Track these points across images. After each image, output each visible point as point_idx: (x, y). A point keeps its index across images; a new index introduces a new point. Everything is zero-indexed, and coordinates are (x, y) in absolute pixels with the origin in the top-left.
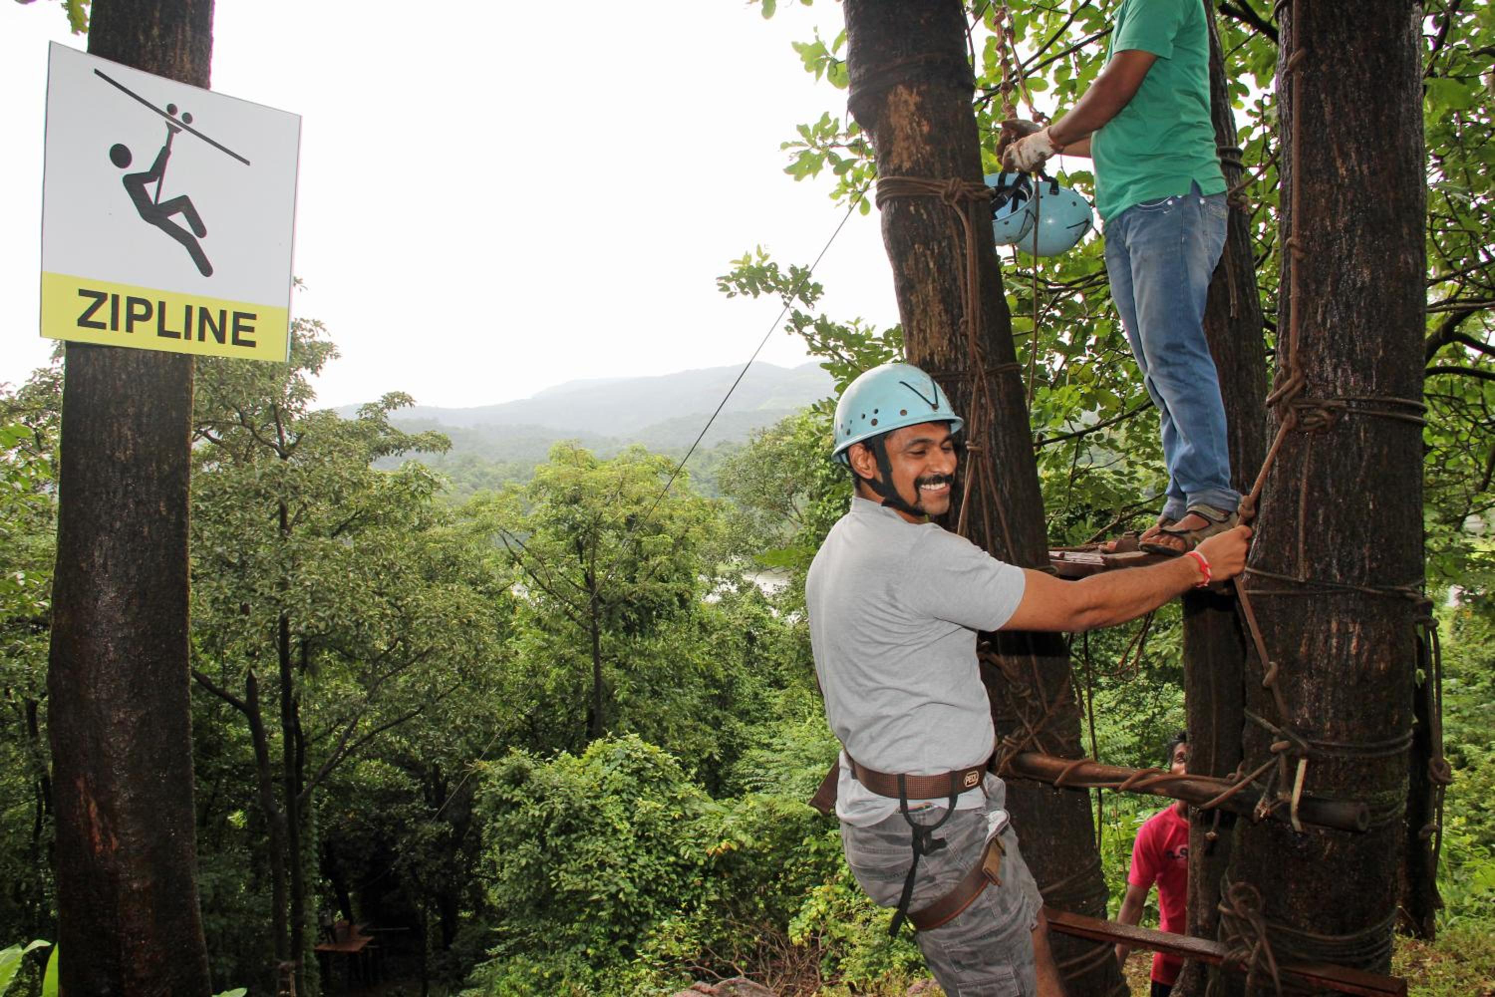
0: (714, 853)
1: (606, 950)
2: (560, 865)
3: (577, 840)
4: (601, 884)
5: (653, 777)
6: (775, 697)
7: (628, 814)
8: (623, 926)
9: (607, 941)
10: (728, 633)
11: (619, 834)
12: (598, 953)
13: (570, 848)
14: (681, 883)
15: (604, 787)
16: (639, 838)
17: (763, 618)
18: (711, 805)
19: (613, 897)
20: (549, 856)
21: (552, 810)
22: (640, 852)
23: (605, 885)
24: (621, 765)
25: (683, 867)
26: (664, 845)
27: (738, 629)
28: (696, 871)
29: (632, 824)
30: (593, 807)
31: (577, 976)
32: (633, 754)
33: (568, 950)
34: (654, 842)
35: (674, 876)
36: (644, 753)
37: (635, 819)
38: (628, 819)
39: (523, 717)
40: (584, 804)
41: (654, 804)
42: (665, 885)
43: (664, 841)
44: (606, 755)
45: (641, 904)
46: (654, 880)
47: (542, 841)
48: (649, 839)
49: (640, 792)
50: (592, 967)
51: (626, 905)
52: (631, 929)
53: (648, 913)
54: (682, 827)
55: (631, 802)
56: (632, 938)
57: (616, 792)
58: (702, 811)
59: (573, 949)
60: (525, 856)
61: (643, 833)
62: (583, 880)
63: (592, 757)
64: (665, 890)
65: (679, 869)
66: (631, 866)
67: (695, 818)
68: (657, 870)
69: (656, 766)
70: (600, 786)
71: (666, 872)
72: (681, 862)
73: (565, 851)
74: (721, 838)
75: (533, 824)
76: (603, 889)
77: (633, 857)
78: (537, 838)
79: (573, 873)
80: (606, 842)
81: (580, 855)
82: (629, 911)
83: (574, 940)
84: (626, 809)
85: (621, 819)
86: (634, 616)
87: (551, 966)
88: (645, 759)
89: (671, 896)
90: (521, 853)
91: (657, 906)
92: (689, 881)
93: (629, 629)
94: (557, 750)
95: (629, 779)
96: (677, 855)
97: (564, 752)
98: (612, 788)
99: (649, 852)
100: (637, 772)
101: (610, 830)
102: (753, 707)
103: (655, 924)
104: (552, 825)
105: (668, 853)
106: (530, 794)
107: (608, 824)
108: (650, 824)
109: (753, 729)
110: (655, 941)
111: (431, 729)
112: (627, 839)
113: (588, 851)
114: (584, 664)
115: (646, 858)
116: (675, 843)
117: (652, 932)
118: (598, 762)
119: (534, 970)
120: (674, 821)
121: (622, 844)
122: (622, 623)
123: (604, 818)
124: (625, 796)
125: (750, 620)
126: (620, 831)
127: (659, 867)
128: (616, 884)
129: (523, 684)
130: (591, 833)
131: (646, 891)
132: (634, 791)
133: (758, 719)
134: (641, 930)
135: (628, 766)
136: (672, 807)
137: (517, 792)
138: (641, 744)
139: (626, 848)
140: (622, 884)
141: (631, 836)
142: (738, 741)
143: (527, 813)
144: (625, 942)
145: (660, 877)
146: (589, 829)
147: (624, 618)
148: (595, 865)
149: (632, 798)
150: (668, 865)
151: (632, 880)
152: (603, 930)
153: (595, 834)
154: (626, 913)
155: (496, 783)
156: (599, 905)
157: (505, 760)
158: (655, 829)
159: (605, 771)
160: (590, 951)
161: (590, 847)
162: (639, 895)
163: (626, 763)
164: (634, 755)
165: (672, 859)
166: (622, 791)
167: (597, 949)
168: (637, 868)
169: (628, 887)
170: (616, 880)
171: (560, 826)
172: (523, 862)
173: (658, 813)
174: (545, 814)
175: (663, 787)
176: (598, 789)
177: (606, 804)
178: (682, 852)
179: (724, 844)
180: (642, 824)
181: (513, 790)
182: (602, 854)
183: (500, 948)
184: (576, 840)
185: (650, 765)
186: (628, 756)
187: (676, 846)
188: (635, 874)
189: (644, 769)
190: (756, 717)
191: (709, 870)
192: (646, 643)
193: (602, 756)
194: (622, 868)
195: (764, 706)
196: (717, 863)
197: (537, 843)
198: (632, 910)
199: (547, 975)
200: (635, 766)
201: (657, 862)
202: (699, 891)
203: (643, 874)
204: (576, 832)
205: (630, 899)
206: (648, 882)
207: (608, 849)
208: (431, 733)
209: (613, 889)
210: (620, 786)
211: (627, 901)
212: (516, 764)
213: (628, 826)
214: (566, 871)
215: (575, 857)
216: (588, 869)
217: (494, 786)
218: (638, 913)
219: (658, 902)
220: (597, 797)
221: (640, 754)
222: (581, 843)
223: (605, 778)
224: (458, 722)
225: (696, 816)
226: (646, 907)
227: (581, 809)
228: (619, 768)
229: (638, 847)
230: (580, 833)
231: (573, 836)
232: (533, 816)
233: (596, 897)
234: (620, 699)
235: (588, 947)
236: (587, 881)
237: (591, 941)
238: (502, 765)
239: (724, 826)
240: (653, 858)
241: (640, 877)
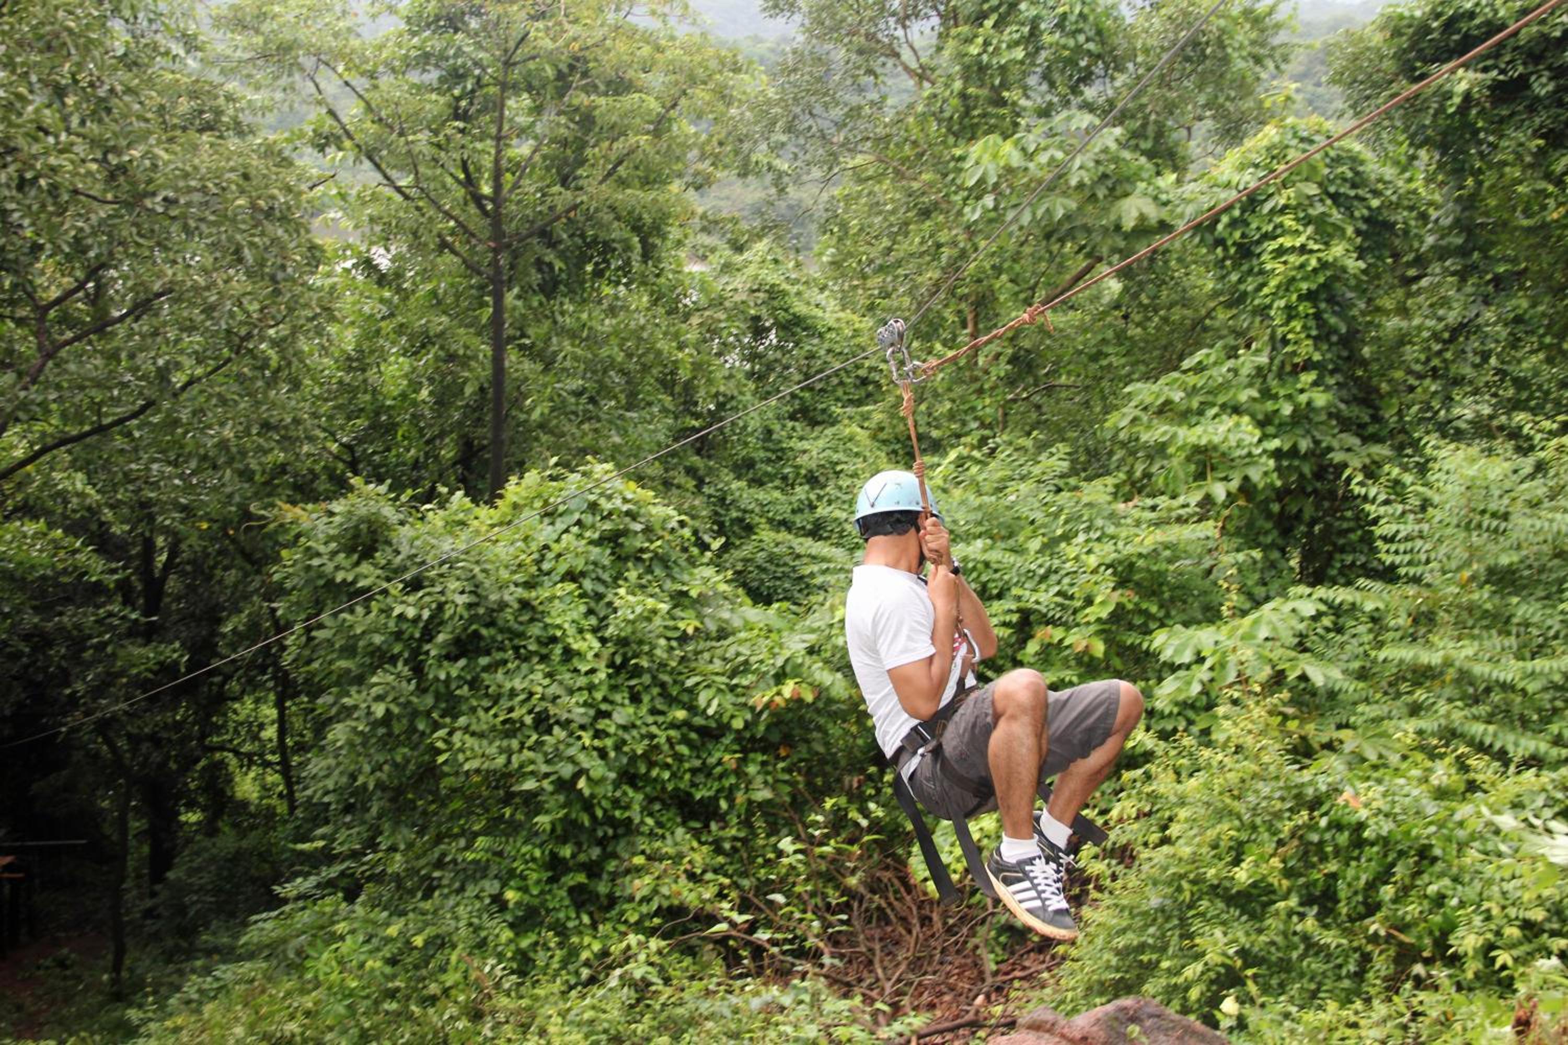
0: (767, 706)
1: (542, 892)
2: (455, 717)
3: (491, 668)
4: (539, 758)
5: (642, 550)
6: (801, 439)
7: (593, 621)
8: (579, 845)
9: (546, 875)
10: (722, 316)
11: (576, 662)
12: (526, 898)
13: (474, 684)
14: (697, 763)
15: (546, 566)
16: (617, 669)
17: (784, 293)
18: (754, 613)
19: (566, 786)
20: (429, 700)
21: (441, 607)
22: (618, 698)
23: (548, 762)
24: (579, 523)
25: (704, 732)
26: (663, 685)
27: (739, 309)
28: (727, 740)
29: (603, 641)
30: (525, 605)
31: (482, 945)
32: (602, 502)
33: (462, 889)
34: (646, 679)
35: (684, 750)
36: (625, 501)
37: (610, 631)
38: (595, 630)
39: (334, 447)
40: (507, 598)
41: (650, 602)
42: (667, 766)
43: (665, 678)
44: (546, 503)
45: (616, 803)
46: (645, 755)
47: (418, 670)
48: (637, 671)
49: (618, 577)
50: (512, 926)
51: (588, 805)
52: (595, 852)
53: (629, 819)
54: (697, 653)
55: (599, 597)
56: (593, 870)
57: (571, 576)
58: (737, 623)
59: (471, 890)
60: (379, 698)
61: (626, 660)
62: (501, 751)
63: (515, 506)
64: (666, 775)
65: (693, 736)
66: (602, 724)
67: (719, 639)
68: (653, 737)
69: (648, 530)
70: (538, 562)
71: (669, 739)
72: (698, 721)
73: (465, 691)
74: (780, 677)
75: (398, 635)
76: (544, 768)
77: (604, 707)
78: (406, 662)
79: (481, 735)
80: (550, 675)
81: (496, 700)
82: (593, 817)
83: (479, 871)
84: (590, 612)
85: (581, 631)
86: (558, 265)
87: (427, 924)
88: (628, 513)
89: (676, 789)
90: (375, 691)
91: (647, 810)
92: (712, 760)
93: (549, 288)
94: (444, 490)
95: (595, 551)
96: (692, 708)
97: (460, 494)
98: (562, 568)
99: (635, 699)
100: (612, 539)
101: (558, 650)
102: (762, 454)
103: (642, 844)
104: (441, 638)
105: (673, 701)
106: (392, 572)
107: (554, 640)
108: (641, 642)
109: (761, 495)
110: (648, 879)
111: (155, 460)
112: (593, 671)
113: (513, 693)
114: (466, 347)
115: (631, 710)
116: (689, 683)
117: (639, 860)
118: (529, 517)
119: (393, 931)
120: (684, 638)
121: (582, 681)
122: (535, 278)
123: (546, 626)
124: (588, 585)
125: (761, 295)
126: (579, 654)
127: (654, 729)
128: (572, 760)
129: (340, 382)
130: (518, 656)
131: (628, 777)
132: (606, 577)
133: (772, 477)
134: (615, 856)
135: (593, 526)
136: (678, 612)
137: (365, 568)
138: (618, 484)
139: (591, 688)
140: (585, 761)
141: (602, 665)
142: (734, 514)
143: (387, 611)
144: (581, 878)
145: (657, 747)
146: (516, 649)
147: (540, 264)
148: (528, 720)
149: (601, 589)
150: (673, 725)
151: (602, 753)
152: (537, 853)
153: (526, 659)
154: (586, 821)
155: (322, 549)
156: (532, 803)
157: (338, 506)
158: (650, 654)
159: (545, 533)
160: (511, 895)
161: (518, 684)
162: (617, 785)
163: (588, 519)
164: (606, 505)
165: (681, 714)
166: (583, 574)
167: (524, 889)
168: (612, 730)
169: (597, 768)
170: (571, 751)
171: (457, 641)
172: (379, 710)
173: (658, 621)
174: (426, 614)
175: (658, 571)
176: (533, 569)
177: (551, 599)
178: (702, 698)
179: (788, 689)
180: (623, 642)
181: (357, 564)
182: (543, 698)
183: (302, 885)
184: (486, 669)
185: (638, 527)
186: (593, 507)
187: (691, 691)
188: (609, 742)
189: (625, 533)
190: (766, 474)
191: (753, 739)
192: (584, 316)
193: (538, 504)
194: (583, 727)
195: (780, 455)
196: (768, 728)
197: (406, 671)
198: (599, 813)
199: (419, 941)
200: (607, 526)
201: (650, 720)
202: (733, 780)
203: (624, 742)
204: (488, 653)
205: (600, 791)
206: (633, 758)
207: (554, 689)
208: (155, 466)
209: (567, 770)
210: (580, 565)
211: (592, 796)
212: (363, 511)
213: (596, 645)
214: (466, 729)
215: (486, 703)
216: (511, 729)
217: (318, 555)
218: (609, 820)
219: (650, 800)
220: (529, 585)
221: (618, 502)
222: (500, 675)
223: (546, 547)
224: (228, 432)
225: (723, 634)
226: (627, 807)
227: (503, 605)
228: (575, 529)
229: (614, 688)
230: (499, 656)
231: (484, 661)
232: (401, 617)
233: (530, 785)
234: (536, 415)
235: (504, 885)
236: (510, 753)
237: (512, 873)
238: (331, 514)
239: (786, 654)
240: (644, 710)
241: (618, 748)
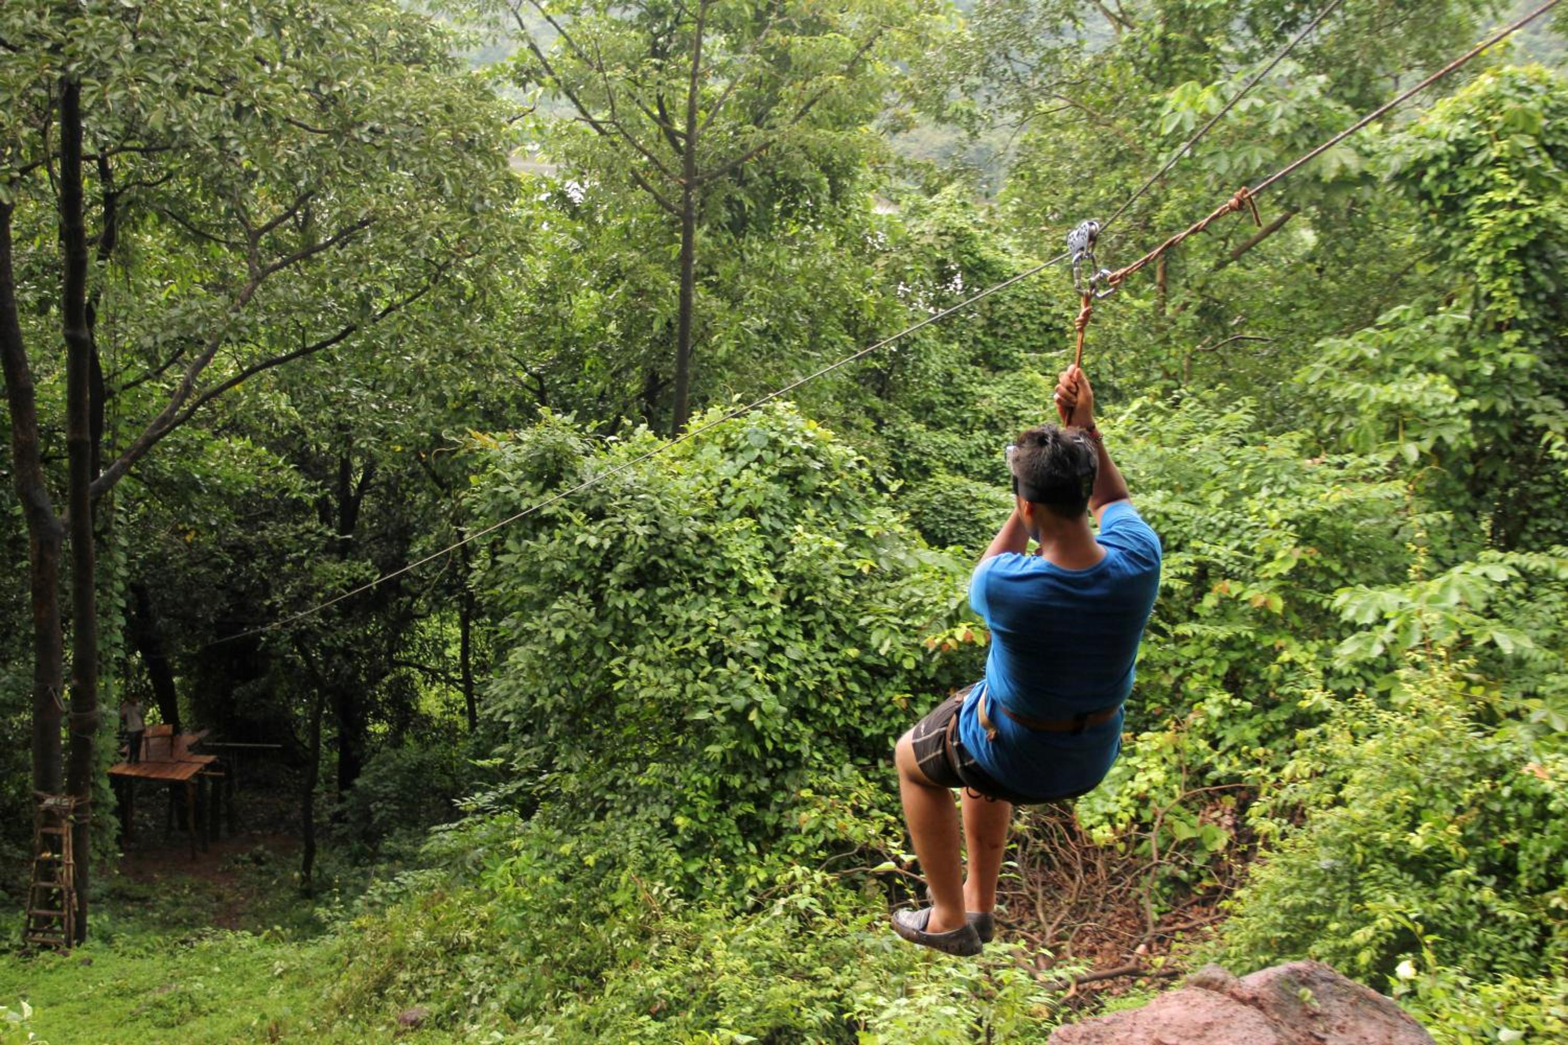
0: (939, 648)
1: (711, 820)
2: (632, 645)
3: (669, 599)
4: (713, 689)
5: (820, 489)
6: (982, 383)
7: (770, 557)
8: (749, 775)
9: (714, 803)
10: (907, 258)
11: (752, 596)
12: (696, 825)
13: (651, 614)
14: (868, 701)
15: (725, 501)
16: (791, 604)
17: (971, 237)
18: (929, 556)
19: (737, 718)
20: (607, 629)
21: (622, 537)
22: (791, 633)
23: (721, 693)
24: (759, 460)
25: (874, 670)
26: (836, 623)
27: (924, 253)
28: (897, 680)
29: (779, 576)
30: (703, 538)
31: (650, 867)
32: (783, 439)
33: (634, 812)
34: (821, 616)
35: (855, 687)
36: (806, 438)
37: (787, 567)
38: (771, 566)
39: (524, 376)
40: (686, 530)
41: (827, 541)
42: (838, 703)
43: (839, 615)
44: (728, 438)
45: (786, 737)
46: (817, 692)
47: (598, 598)
48: (811, 608)
49: (796, 514)
50: (680, 851)
51: (758, 737)
52: (764, 784)
53: (799, 753)
54: (871, 592)
55: (776, 533)
56: (761, 800)
57: (750, 512)
58: (912, 565)
59: (643, 813)
60: (560, 624)
61: (801, 596)
62: (676, 680)
63: (698, 441)
64: (836, 711)
65: (865, 674)
66: (775, 658)
67: (893, 579)
68: (825, 673)
69: (827, 469)
70: (717, 497)
71: (840, 677)
72: (870, 659)
73: (642, 620)
74: (953, 620)
75: (579, 564)
76: (718, 699)
77: (777, 641)
78: (586, 590)
79: (657, 665)
80: (726, 608)
81: (672, 631)
82: (763, 748)
83: (651, 794)
84: (768, 547)
85: (757, 566)
86: (748, 203)
87: (600, 844)
88: (807, 452)
89: (846, 725)
90: (555, 617)
91: (816, 745)
92: (882, 699)
93: (739, 226)
94: (629, 423)
95: (774, 488)
96: (863, 647)
97: (644, 426)
98: (742, 503)
99: (809, 635)
100: (791, 477)
101: (734, 584)
102: (943, 398)
103: (811, 777)
104: (621, 567)
105: (845, 638)
106: (576, 502)
107: (731, 573)
108: (816, 580)
109: (939, 438)
110: (814, 813)
111: (353, 385)
112: (768, 606)
113: (689, 624)
114: (656, 282)
115: (804, 646)
116: (863, 622)
117: (806, 793)
118: (711, 451)
119: (565, 849)
120: (859, 577)
121: (757, 615)
122: (725, 215)
123: (724, 560)
124: (766, 520)
125: (948, 238)
126: (755, 589)
127: (826, 666)
128: (744, 692)
129: (532, 313)
130: (695, 588)
131: (799, 712)
132: (784, 513)
133: (951, 421)
134: (783, 788)
135: (773, 463)
136: (854, 551)
137: (550, 496)
138: (800, 422)
139: (765, 622)
140: (757, 694)
141: (776, 600)
142: (912, 456)
143: (570, 539)
144: (750, 808)
145: (828, 683)
146: (694, 581)
147: (730, 202)
148: (703, 651)
149: (778, 525)
150: (845, 663)
151: (775, 688)
152: (708, 781)
153: (703, 592)
154: (756, 752)
155: (509, 476)
156: (705, 733)
157: (526, 435)
158: (825, 592)
159: (726, 469)
160: (680, 821)
161: (694, 615)
162: (787, 719)
163: (768, 456)
164: (787, 443)
165: (853, 652)
166: (761, 510)
167: (693, 816)
168: (784, 665)
169: (769, 701)
170: (745, 684)
171: (637, 571)
172: (559, 636)
173: (833, 560)
174: (607, 544)
175: (836, 510)
176: (713, 504)
177: (729, 533)
178: (874, 641)
179: (961, 632)
180: (799, 579)
181: (542, 492)
182: (718, 631)
183: (482, 799)
184: (663, 600)
185: (817, 465)
186: (774, 444)
187: (863, 630)
188: (781, 676)
189: (804, 471)
190: (946, 418)
191: (924, 680)
192: (772, 255)
193: (720, 439)
194: (756, 661)
195: (959, 399)
196: (939, 669)
197: (585, 598)
198: (769, 745)
199: (590, 860)
200: (787, 463)
201: (823, 656)
202: (902, 719)
203: (797, 677)
204: (666, 584)
205: (770, 724)
206: (805, 693)
207: (729, 622)
208: (354, 391)
209: (739, 702)
210: (759, 501)
211: (763, 728)
212: (549, 440)
213: (772, 580)
214: (643, 659)
215: (662, 633)
216: (687, 659)
217: (506, 481)
218: (779, 752)
219: (820, 735)
220: (708, 519)
221: (799, 440)
222: (676, 607)
223: (727, 482)
224: (423, 359)
225: (897, 575)
226: (797, 741)
227: (682, 538)
228: (755, 466)
229: (788, 623)
230: (676, 587)
231: (662, 591)
232: (584, 545)
233: (702, 715)
234: (721, 353)
235: (674, 810)
236: (684, 683)
237: (682, 799)
238: (519, 442)
240: (817, 647)
241: (789, 683)
